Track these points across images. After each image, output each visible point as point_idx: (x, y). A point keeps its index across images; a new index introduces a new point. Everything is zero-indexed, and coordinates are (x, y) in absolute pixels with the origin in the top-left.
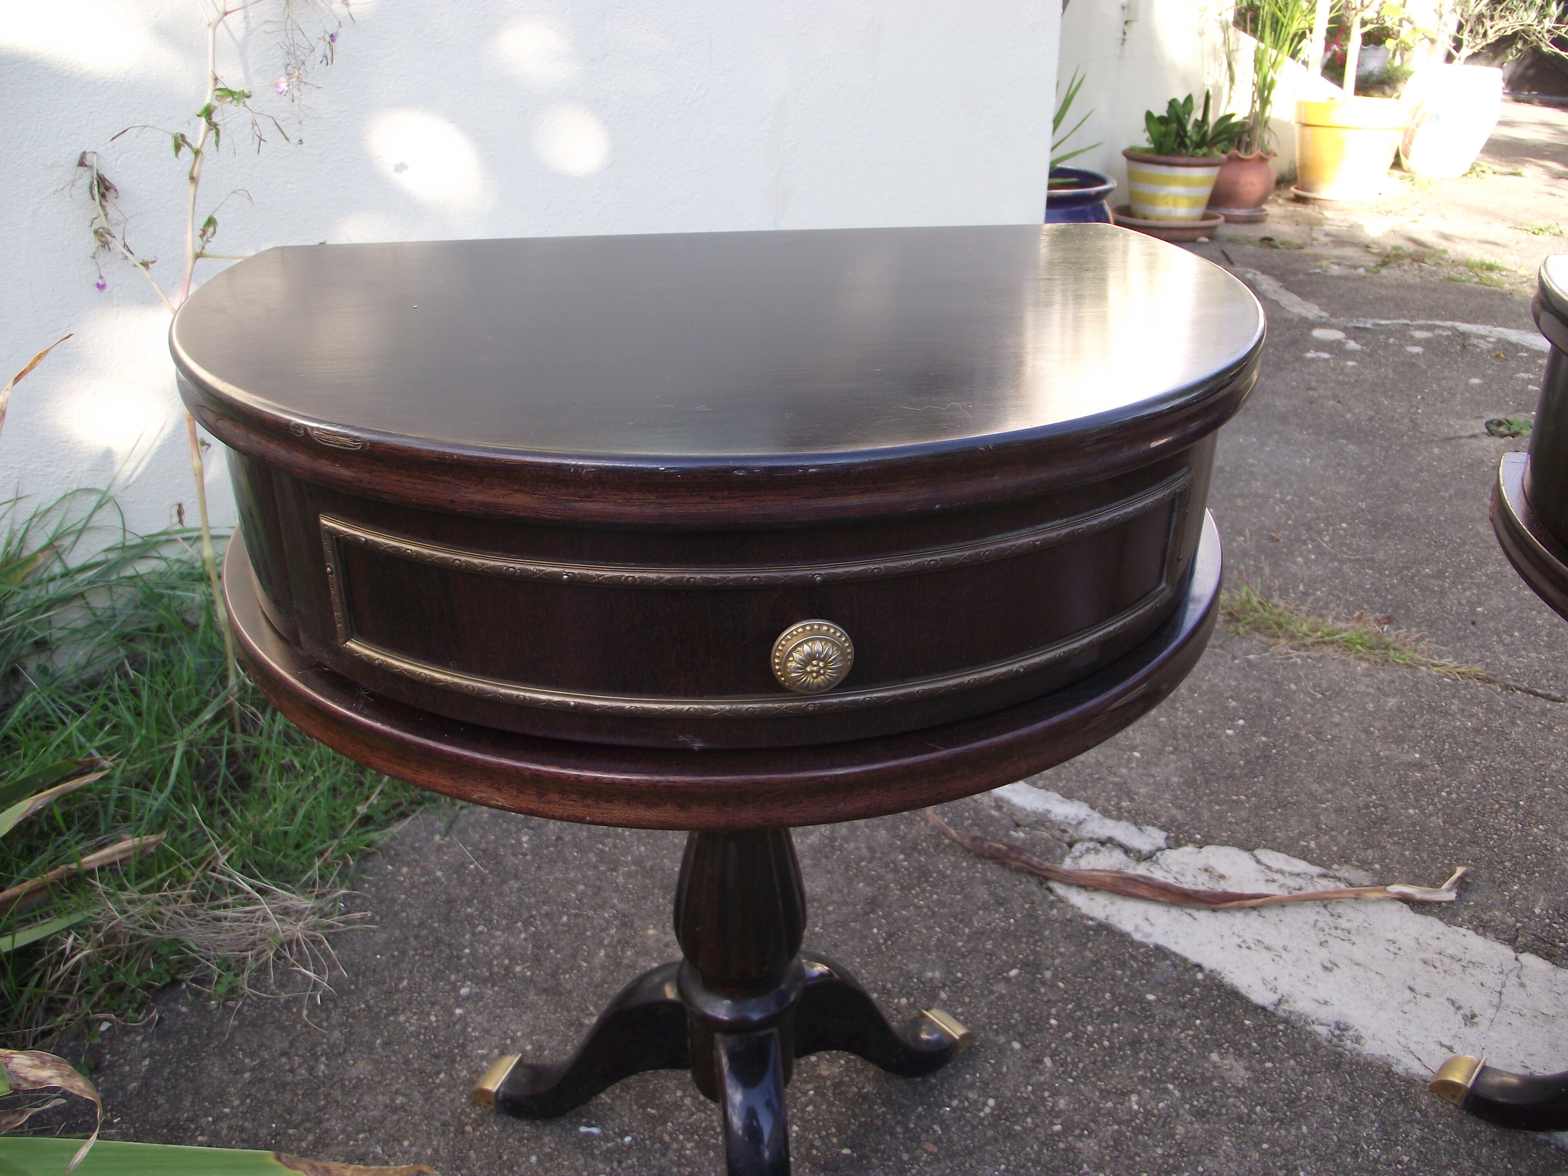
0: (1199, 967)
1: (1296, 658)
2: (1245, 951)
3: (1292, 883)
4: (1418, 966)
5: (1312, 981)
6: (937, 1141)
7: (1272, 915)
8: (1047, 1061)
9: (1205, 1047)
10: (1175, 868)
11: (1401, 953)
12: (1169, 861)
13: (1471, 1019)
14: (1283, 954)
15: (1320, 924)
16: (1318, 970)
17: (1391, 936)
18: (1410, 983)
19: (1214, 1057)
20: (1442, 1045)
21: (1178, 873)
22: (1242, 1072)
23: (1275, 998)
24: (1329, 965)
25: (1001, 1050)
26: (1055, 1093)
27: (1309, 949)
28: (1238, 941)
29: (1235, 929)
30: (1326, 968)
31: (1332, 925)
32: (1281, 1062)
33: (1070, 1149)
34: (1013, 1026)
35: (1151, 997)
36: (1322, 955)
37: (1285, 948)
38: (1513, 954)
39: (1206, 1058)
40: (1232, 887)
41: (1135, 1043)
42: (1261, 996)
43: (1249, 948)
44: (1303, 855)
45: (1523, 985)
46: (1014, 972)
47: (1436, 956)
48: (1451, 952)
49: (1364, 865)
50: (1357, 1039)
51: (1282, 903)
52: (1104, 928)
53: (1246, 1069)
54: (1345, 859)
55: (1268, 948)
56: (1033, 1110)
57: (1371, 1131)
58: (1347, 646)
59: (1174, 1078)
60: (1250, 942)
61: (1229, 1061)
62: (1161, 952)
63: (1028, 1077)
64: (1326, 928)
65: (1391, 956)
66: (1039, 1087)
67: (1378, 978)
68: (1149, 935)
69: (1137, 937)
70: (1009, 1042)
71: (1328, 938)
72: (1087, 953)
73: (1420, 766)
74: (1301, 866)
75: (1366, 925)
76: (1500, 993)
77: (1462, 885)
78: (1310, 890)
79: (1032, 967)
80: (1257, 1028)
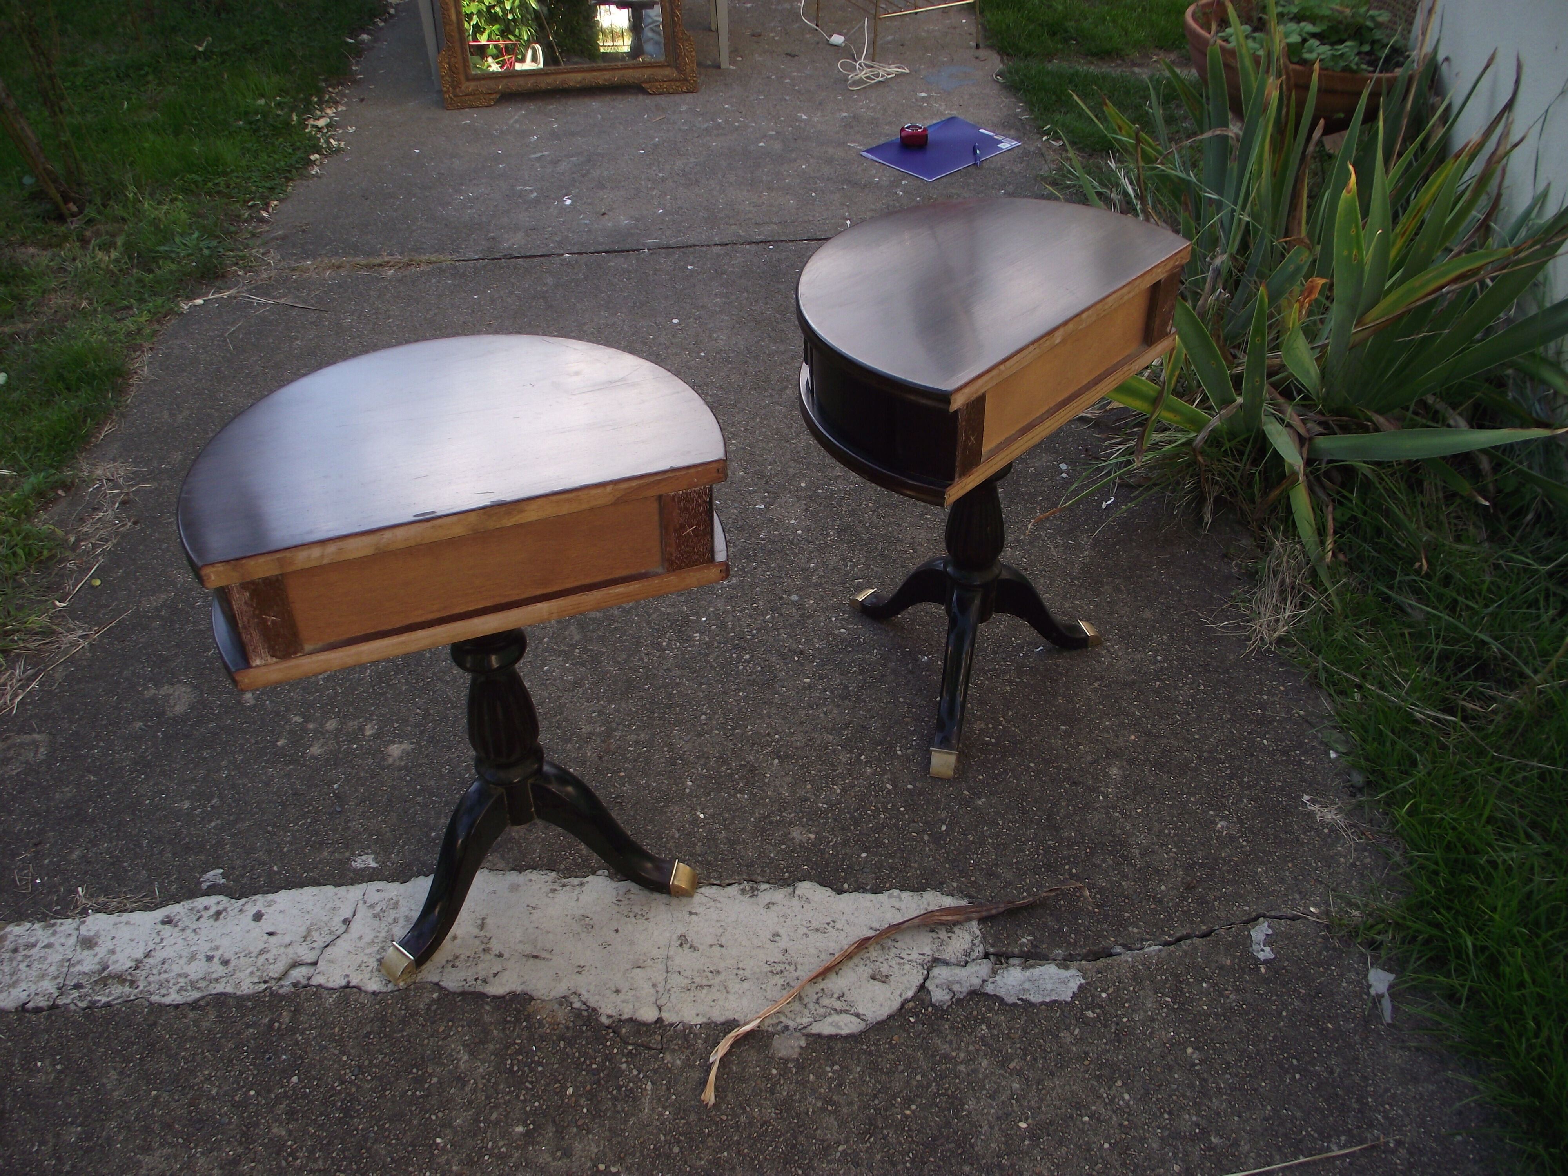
2: (829, 920)
4: (722, 966)
5: (782, 920)
6: (907, 723)
8: (890, 787)
9: (820, 839)
10: (907, 967)
11: (735, 971)
12: (915, 972)
13: (682, 942)
14: (805, 931)
15: (792, 968)
16: (781, 931)
17: (745, 984)
18: (723, 950)
19: (812, 836)
20: (696, 914)
21: (904, 964)
22: (794, 834)
23: (797, 892)
24: (776, 938)
25: (915, 780)
26: (875, 773)
27: (792, 943)
28: (838, 926)
29: (843, 934)
30: (778, 936)
31: (786, 973)
32: (778, 852)
33: (851, 752)
34: (919, 795)
35: (864, 855)
36: (783, 944)
37: (807, 935)
38: (664, 1015)
39: (816, 833)
41: (856, 822)
42: (805, 888)
43: (828, 924)
45: (654, 985)
46: (944, 828)
47: (712, 982)
48: (704, 991)
50: (743, 892)
52: (920, 889)
53: (793, 838)
55: (817, 930)
56: (879, 760)
57: (720, 837)
59: (825, 812)
60: (830, 929)
61: (804, 838)
62: (876, 890)
63: (893, 773)
64: (788, 967)
65: (740, 966)
66: (884, 771)
67: (743, 943)
68: (889, 897)
69: (896, 892)
70: (915, 786)
71: (784, 959)
72: (916, 865)
75: (764, 986)
76: (667, 972)
79: (937, 839)
80: (798, 867)
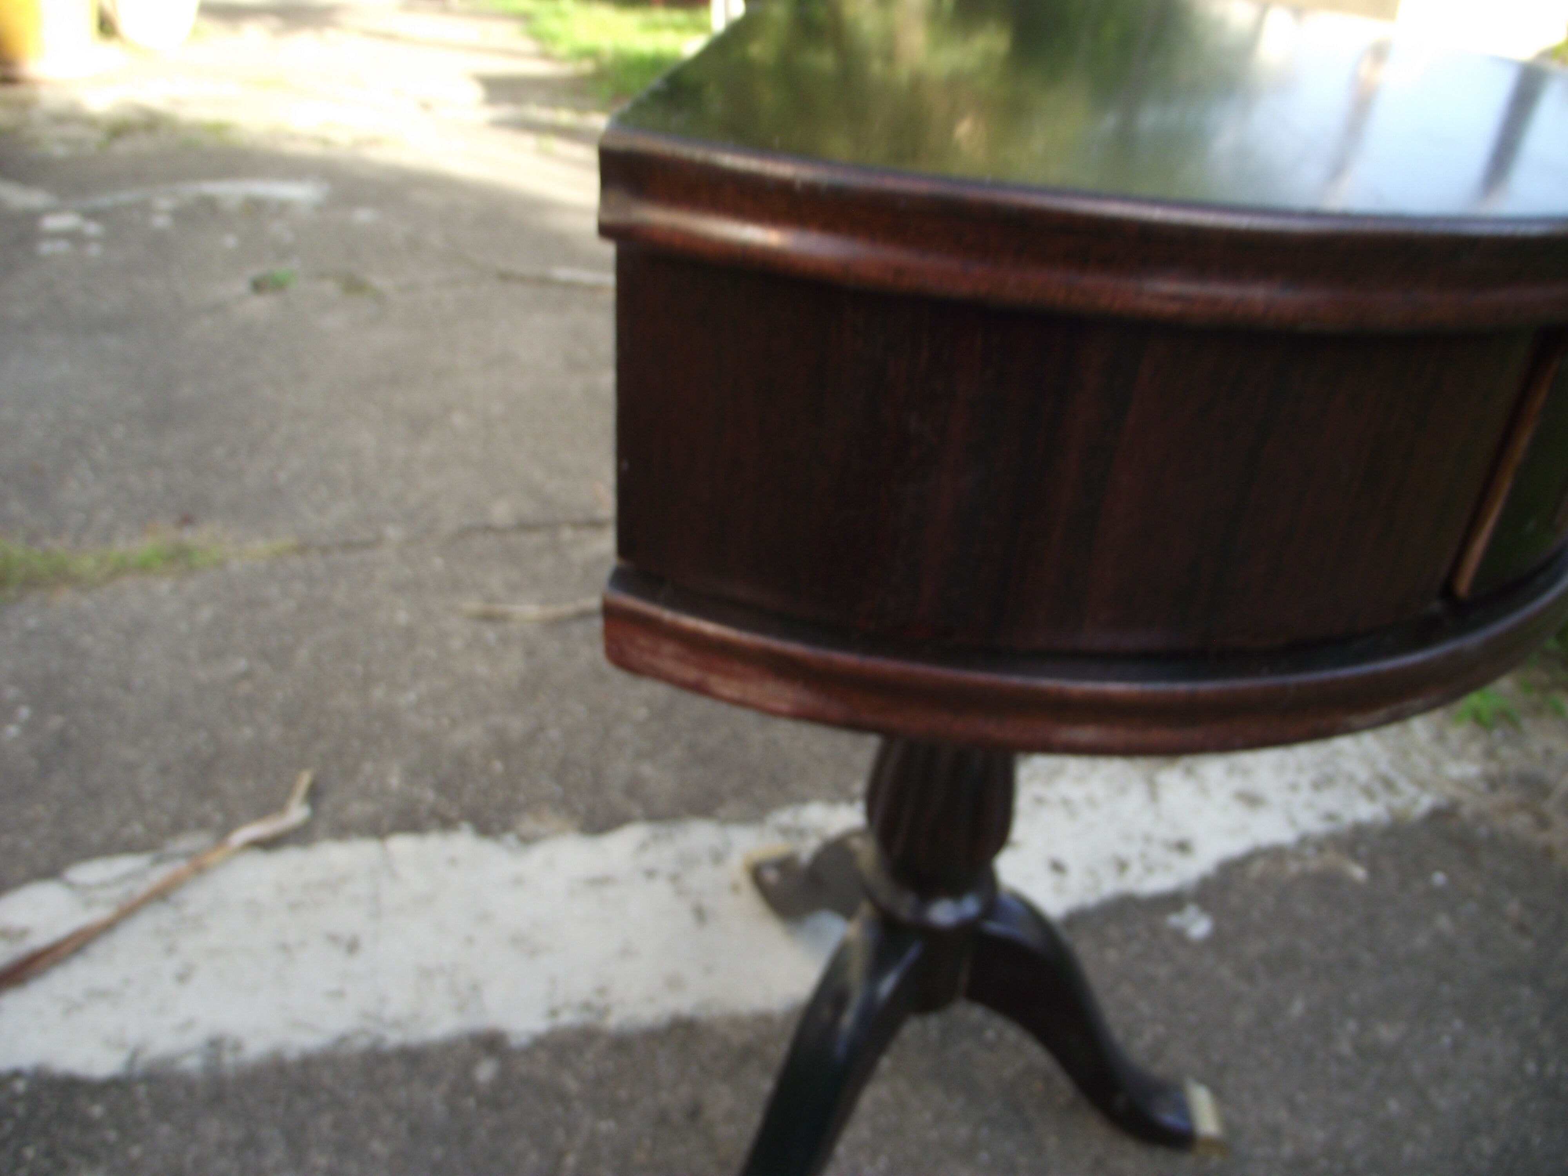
0: (17, 1074)
1: (86, 603)
3: (118, 892)
4: (284, 915)
7: (99, 949)
13: (353, 947)
14: (125, 990)
15: (163, 928)
18: (281, 940)
20: (329, 995)
23: (125, 1057)
24: (184, 972)
27: (156, 967)
29: (56, 994)
30: (181, 979)
31: (178, 919)
36: (173, 964)
37: (125, 982)
40: (40, 940)
42: (107, 1067)
44: (129, 848)
45: (395, 876)
47: (302, 892)
48: (316, 879)
49: (203, 824)
51: (107, 928)
54: (178, 827)
55: (103, 994)
58: (144, 568)
60: (80, 999)
65: (249, 920)
73: (247, 675)
74: (125, 864)
77: (314, 795)
78: (141, 888)
